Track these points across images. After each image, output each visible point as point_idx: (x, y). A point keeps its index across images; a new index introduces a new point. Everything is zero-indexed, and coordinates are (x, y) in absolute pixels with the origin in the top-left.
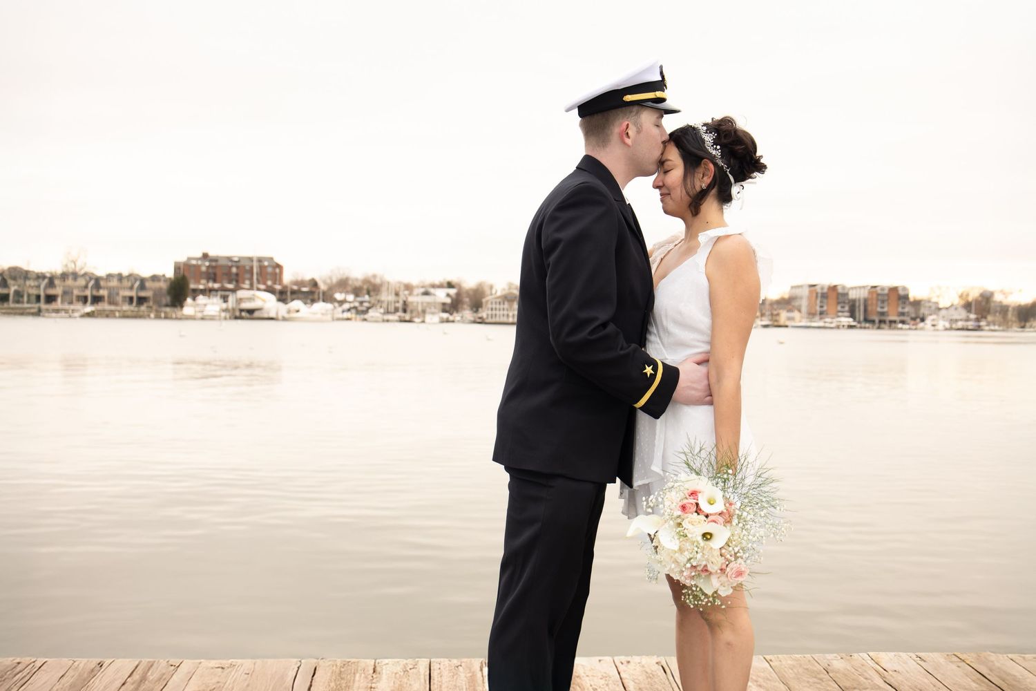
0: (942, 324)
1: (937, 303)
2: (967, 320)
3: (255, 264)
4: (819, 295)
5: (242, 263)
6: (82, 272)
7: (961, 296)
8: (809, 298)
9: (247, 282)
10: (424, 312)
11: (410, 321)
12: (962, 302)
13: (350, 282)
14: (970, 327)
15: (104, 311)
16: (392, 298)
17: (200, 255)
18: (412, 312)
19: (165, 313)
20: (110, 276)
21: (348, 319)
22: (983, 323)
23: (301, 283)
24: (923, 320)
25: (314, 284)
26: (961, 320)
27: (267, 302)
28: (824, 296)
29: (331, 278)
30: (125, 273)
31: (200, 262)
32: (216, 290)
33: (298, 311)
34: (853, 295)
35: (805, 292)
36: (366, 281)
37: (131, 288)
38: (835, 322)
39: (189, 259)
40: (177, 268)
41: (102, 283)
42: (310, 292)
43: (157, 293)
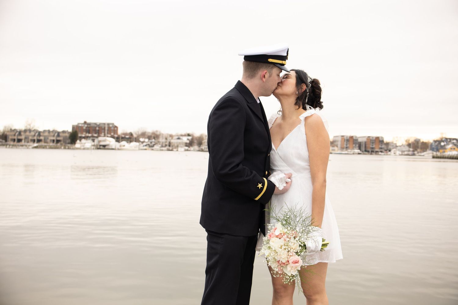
0: (398, 153)
1: (396, 144)
2: (409, 151)
3: (106, 126)
4: (346, 140)
5: (101, 126)
6: (33, 129)
7: (406, 141)
8: (341, 141)
9: (103, 133)
10: (178, 146)
11: (172, 150)
12: (407, 144)
13: (146, 134)
14: (410, 154)
15: (42, 146)
16: (164, 140)
17: (83, 122)
18: (172, 146)
19: (68, 147)
20: (45, 131)
21: (145, 149)
22: (416, 152)
23: (126, 134)
24: (390, 151)
25: (131, 134)
26: (406, 151)
27: (111, 142)
28: (348, 140)
29: (138, 132)
30: (51, 130)
31: (83, 125)
32: (90, 137)
33: (124, 146)
34: (360, 140)
35: (340, 139)
36: (153, 133)
37: (54, 136)
38: (353, 151)
39: (78, 124)
40: (73, 127)
41: (41, 134)
42: (130, 138)
43: (65, 138)
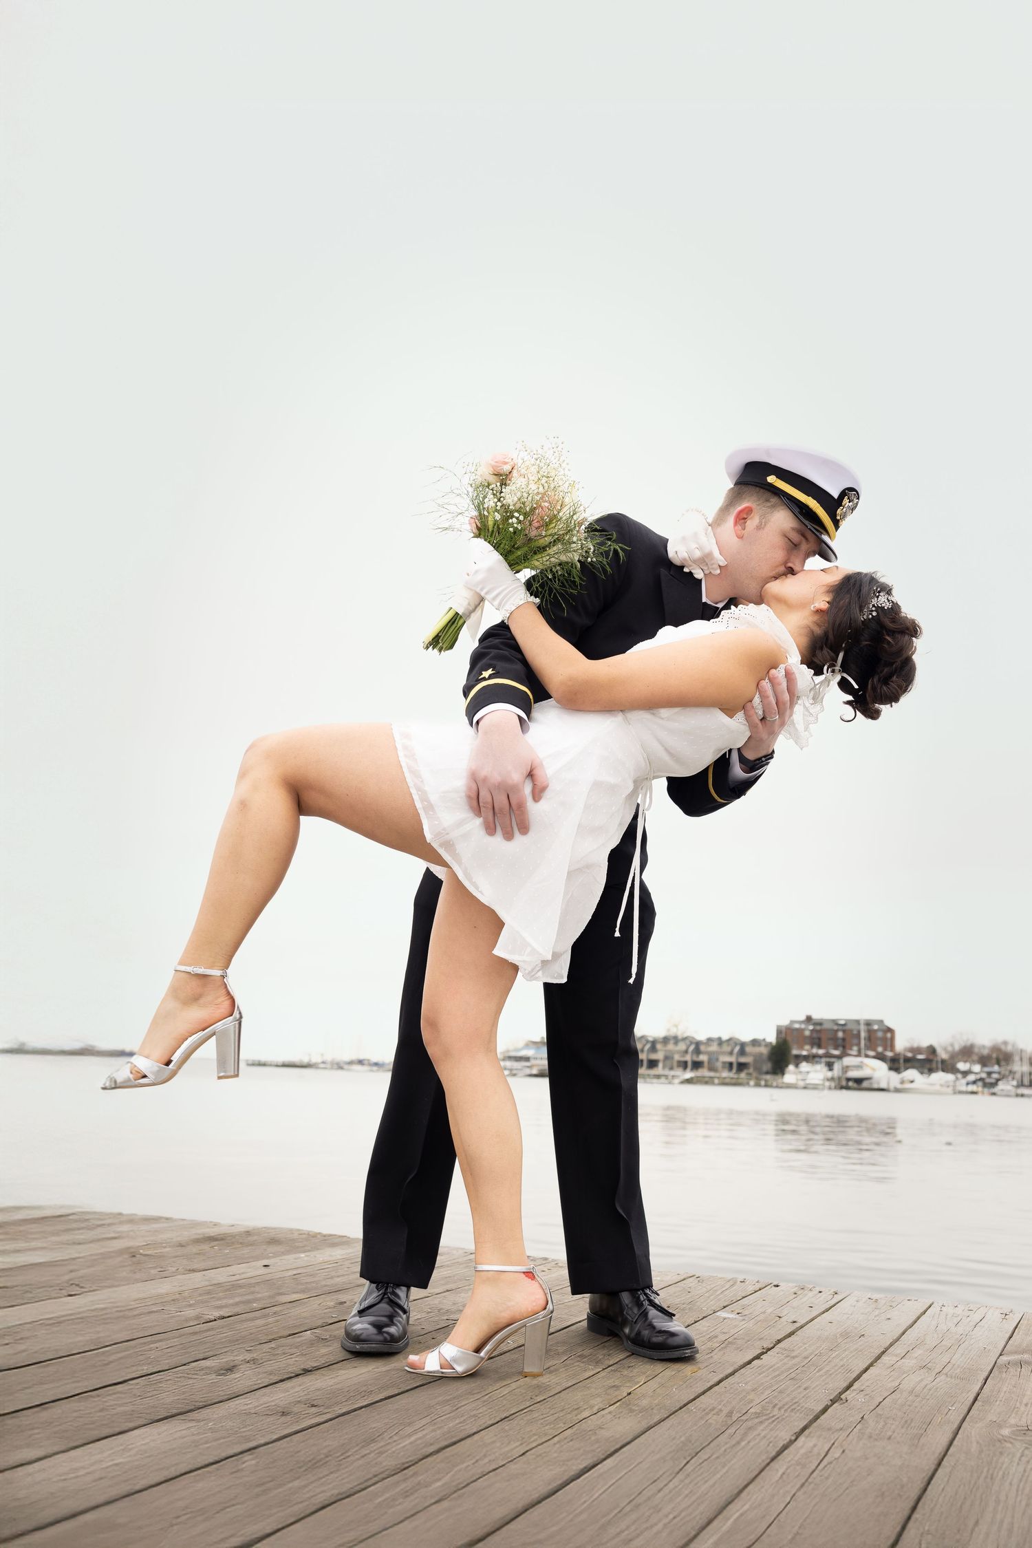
3: (863, 1028)
5: (849, 1027)
6: (684, 1036)
9: (855, 1048)
13: (976, 1050)
15: (704, 1077)
16: (1026, 1068)
17: (803, 1018)
19: (766, 1081)
20: (710, 1040)
21: (974, 1093)
23: (918, 1050)
25: (932, 1050)
27: (877, 1070)
29: (952, 1045)
30: (725, 1037)
31: (803, 1026)
32: (820, 1057)
33: (912, 1082)
36: (996, 1049)
37: (731, 1053)
39: (792, 1022)
40: (779, 1032)
41: (702, 1048)
42: (927, 1061)
43: (757, 1059)
